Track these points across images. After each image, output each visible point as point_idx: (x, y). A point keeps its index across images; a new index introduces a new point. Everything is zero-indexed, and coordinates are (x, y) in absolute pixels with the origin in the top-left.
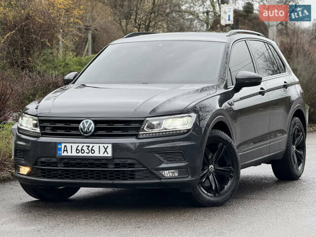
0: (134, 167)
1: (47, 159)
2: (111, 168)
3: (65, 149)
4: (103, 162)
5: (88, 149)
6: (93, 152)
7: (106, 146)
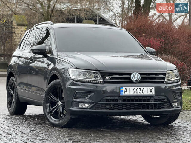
0: (164, 101)
1: (111, 97)
2: (152, 102)
3: (126, 91)
4: (148, 98)
5: (140, 90)
6: (143, 92)
7: (151, 88)
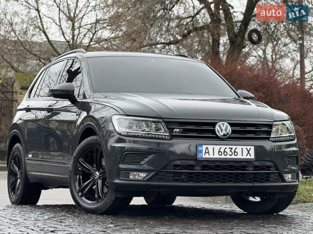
0: (270, 170)
1: (183, 161)
2: (251, 170)
3: (207, 151)
4: (243, 164)
5: (231, 151)
6: (236, 154)
7: (248, 148)
